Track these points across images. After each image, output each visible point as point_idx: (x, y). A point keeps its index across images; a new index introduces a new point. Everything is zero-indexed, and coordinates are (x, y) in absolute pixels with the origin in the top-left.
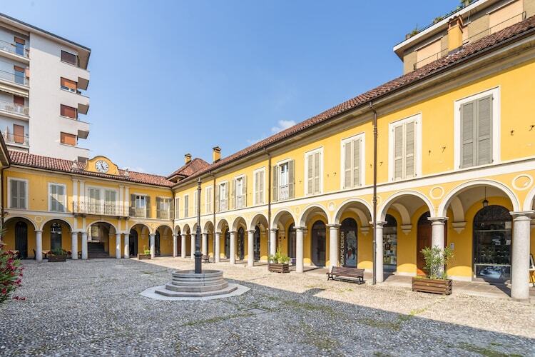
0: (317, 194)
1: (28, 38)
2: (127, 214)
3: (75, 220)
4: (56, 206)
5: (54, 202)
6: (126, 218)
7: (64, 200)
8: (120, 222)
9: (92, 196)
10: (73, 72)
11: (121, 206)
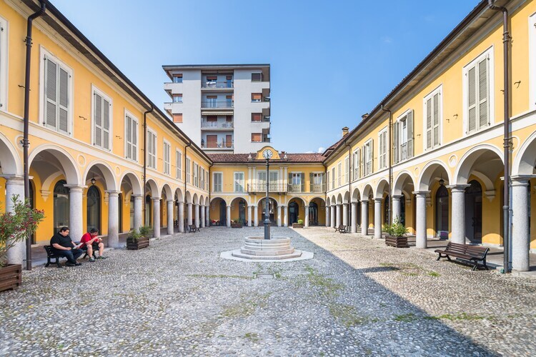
0: (437, 147)
1: (233, 74)
2: (285, 190)
3: (250, 197)
4: (239, 188)
5: (237, 185)
6: (284, 194)
7: (243, 183)
8: (280, 197)
9: (260, 178)
10: (259, 86)
11: (281, 184)
